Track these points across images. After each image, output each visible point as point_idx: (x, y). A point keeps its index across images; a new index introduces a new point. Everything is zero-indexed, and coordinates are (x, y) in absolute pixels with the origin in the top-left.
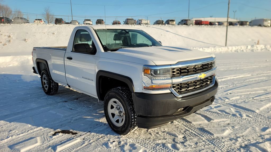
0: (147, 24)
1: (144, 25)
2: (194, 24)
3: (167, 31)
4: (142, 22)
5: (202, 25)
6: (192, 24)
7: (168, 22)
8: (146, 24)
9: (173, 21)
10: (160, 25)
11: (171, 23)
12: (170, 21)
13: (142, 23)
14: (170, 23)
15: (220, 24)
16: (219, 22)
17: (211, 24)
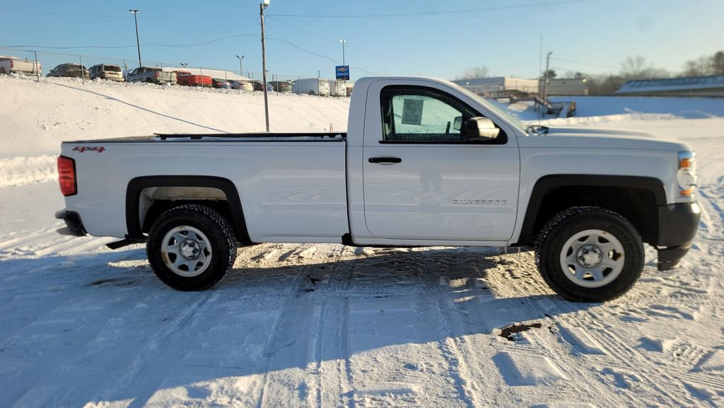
0: (32, 72)
1: (23, 76)
2: (175, 83)
3: (110, 98)
4: (12, 66)
5: (195, 85)
6: (170, 81)
7: (98, 72)
8: (27, 72)
9: (116, 69)
10: (79, 80)
11: (109, 75)
12: (108, 68)
13: (13, 69)
14: (107, 73)
15: (234, 85)
16: (231, 82)
17: (216, 84)
